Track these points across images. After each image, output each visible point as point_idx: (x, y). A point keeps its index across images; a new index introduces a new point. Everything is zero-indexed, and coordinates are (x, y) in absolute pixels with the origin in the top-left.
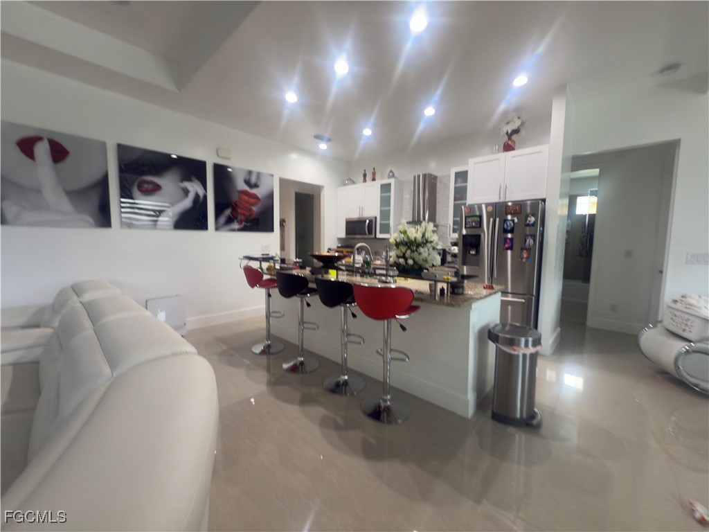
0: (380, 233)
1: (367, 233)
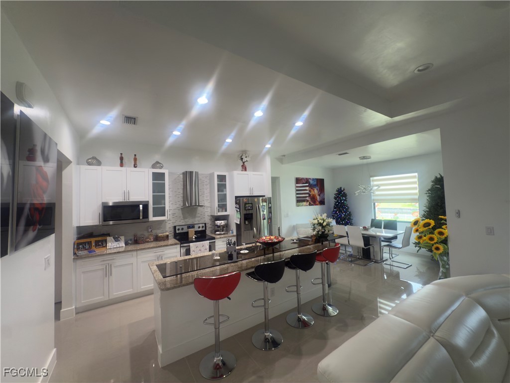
0: (153, 216)
1: (141, 218)
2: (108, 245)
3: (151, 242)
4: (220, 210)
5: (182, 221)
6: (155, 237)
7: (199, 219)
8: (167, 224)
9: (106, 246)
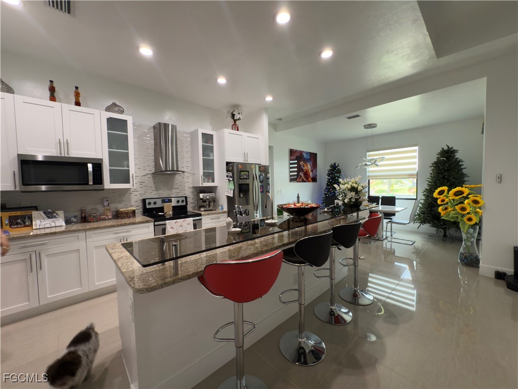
1: (91, 183)
2: (34, 223)
3: (109, 219)
4: (206, 180)
5: (155, 193)
6: (114, 213)
7: (177, 191)
8: (132, 196)
9: (31, 225)
